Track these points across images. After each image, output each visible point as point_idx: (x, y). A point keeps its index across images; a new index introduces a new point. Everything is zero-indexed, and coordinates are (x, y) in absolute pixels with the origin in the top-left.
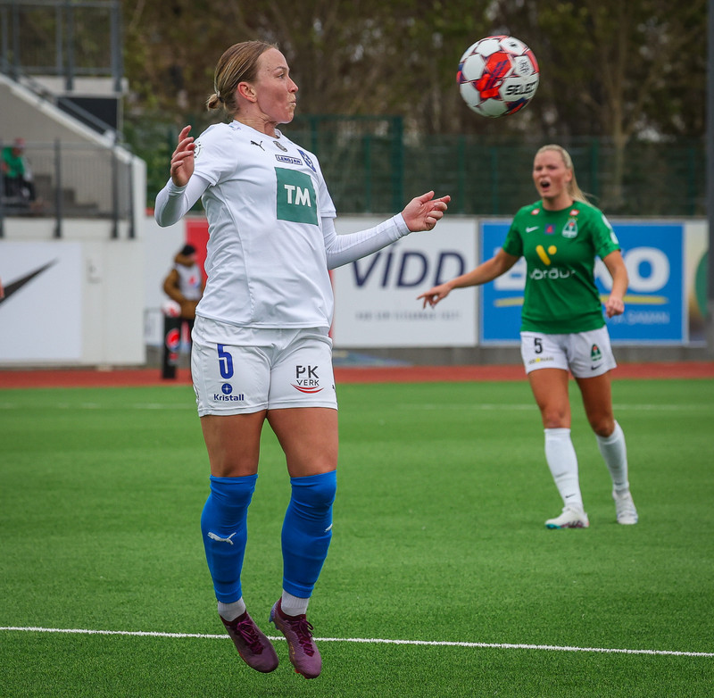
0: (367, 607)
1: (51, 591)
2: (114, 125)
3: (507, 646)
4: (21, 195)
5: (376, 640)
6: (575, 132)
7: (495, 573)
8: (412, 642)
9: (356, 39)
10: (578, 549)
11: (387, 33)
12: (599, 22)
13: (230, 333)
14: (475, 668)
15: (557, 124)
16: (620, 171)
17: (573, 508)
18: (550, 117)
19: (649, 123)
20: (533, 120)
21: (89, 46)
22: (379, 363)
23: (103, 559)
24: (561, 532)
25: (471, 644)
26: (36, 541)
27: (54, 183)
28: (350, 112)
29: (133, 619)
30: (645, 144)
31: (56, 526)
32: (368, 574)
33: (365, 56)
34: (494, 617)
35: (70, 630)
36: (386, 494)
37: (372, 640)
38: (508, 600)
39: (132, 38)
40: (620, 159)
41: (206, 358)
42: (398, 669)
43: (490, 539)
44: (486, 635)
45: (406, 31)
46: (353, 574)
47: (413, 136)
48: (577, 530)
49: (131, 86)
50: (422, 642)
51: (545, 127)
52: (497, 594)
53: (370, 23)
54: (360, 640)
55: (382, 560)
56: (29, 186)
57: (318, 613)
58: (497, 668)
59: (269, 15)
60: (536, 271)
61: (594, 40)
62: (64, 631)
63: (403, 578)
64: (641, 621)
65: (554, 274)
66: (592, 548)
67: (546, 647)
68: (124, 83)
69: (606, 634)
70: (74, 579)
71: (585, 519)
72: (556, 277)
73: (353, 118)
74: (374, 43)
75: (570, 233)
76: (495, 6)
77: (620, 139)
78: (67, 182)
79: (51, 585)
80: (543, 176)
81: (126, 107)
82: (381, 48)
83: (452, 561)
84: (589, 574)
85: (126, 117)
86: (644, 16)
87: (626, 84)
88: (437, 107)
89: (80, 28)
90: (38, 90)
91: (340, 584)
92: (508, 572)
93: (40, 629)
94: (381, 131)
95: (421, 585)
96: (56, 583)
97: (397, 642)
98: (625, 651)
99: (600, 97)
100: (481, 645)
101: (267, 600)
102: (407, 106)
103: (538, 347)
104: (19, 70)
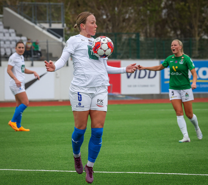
0: (132, 164)
1: (47, 160)
2: (62, 36)
3: (169, 174)
4: (38, 55)
5: (134, 173)
6: (185, 37)
7: (166, 154)
8: (144, 173)
9: (126, 12)
10: (187, 147)
11: (135, 11)
12: (191, 7)
13: (81, 89)
14: (161, 180)
15: (181, 34)
16: (197, 47)
17: (186, 137)
18: (179, 32)
19: (205, 34)
20: (174, 33)
21: (56, 15)
22: (134, 99)
23: (61, 152)
24: (183, 143)
25: (159, 173)
26: (43, 147)
27: (46, 52)
28: (125, 32)
29: (69, 168)
30: (204, 40)
31: (48, 143)
32: (132, 155)
33: (129, 17)
34: (166, 166)
35: (52, 171)
36: (136, 134)
37: (133, 172)
38: (169, 161)
39: (67, 13)
40: (197, 44)
41: (74, 95)
42: (140, 180)
43: (164, 145)
44: (163, 171)
45: (140, 10)
46: (128, 155)
47: (142, 38)
48: (187, 143)
49: (67, 25)
50: (146, 173)
51: (177, 35)
52: (166, 160)
53: (130, 8)
54: (130, 172)
55: (135, 151)
56: (40, 52)
57: (119, 165)
58: (167, 180)
59: (103, 6)
60: (172, 73)
61: (190, 12)
62: (51, 171)
63: (141, 156)
64: (205, 166)
65: (177, 74)
66: (191, 147)
67: (179, 174)
68: (65, 25)
69: (195, 170)
70: (53, 157)
71: (189, 140)
72: (177, 75)
73: (126, 33)
74: (131, 13)
75: (181, 63)
76: (163, 3)
77: (197, 38)
78: (50, 51)
79: (47, 159)
80: (173, 48)
81: (66, 31)
82: (133, 14)
83: (154, 151)
84: (190, 154)
85: (65, 34)
86: (203, 6)
87: (199, 24)
88: (148, 30)
89: (53, 10)
90: (42, 27)
91: (124, 158)
92: (169, 154)
93: (44, 170)
94: (134, 37)
95: (146, 158)
96: (48, 158)
97: (140, 173)
98: (200, 175)
99: (192, 27)
100: (162, 173)
101: (105, 162)
102: (140, 30)
103: (173, 94)
104: (37, 22)
